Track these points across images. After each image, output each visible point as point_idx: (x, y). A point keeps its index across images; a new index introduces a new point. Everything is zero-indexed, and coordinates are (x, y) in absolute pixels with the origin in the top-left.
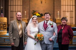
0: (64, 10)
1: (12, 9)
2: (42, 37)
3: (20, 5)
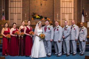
0: (63, 12)
1: (12, 11)
2: (43, 36)
3: (20, 7)
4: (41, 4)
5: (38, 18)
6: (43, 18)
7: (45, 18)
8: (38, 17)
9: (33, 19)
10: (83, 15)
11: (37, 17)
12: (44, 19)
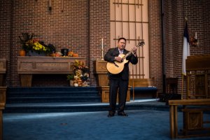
4: (50, 9)
5: (40, 52)
6: (55, 52)
7: (62, 51)
8: (41, 46)
9: (22, 52)
10: (185, 40)
11: (38, 46)
12: (59, 53)
